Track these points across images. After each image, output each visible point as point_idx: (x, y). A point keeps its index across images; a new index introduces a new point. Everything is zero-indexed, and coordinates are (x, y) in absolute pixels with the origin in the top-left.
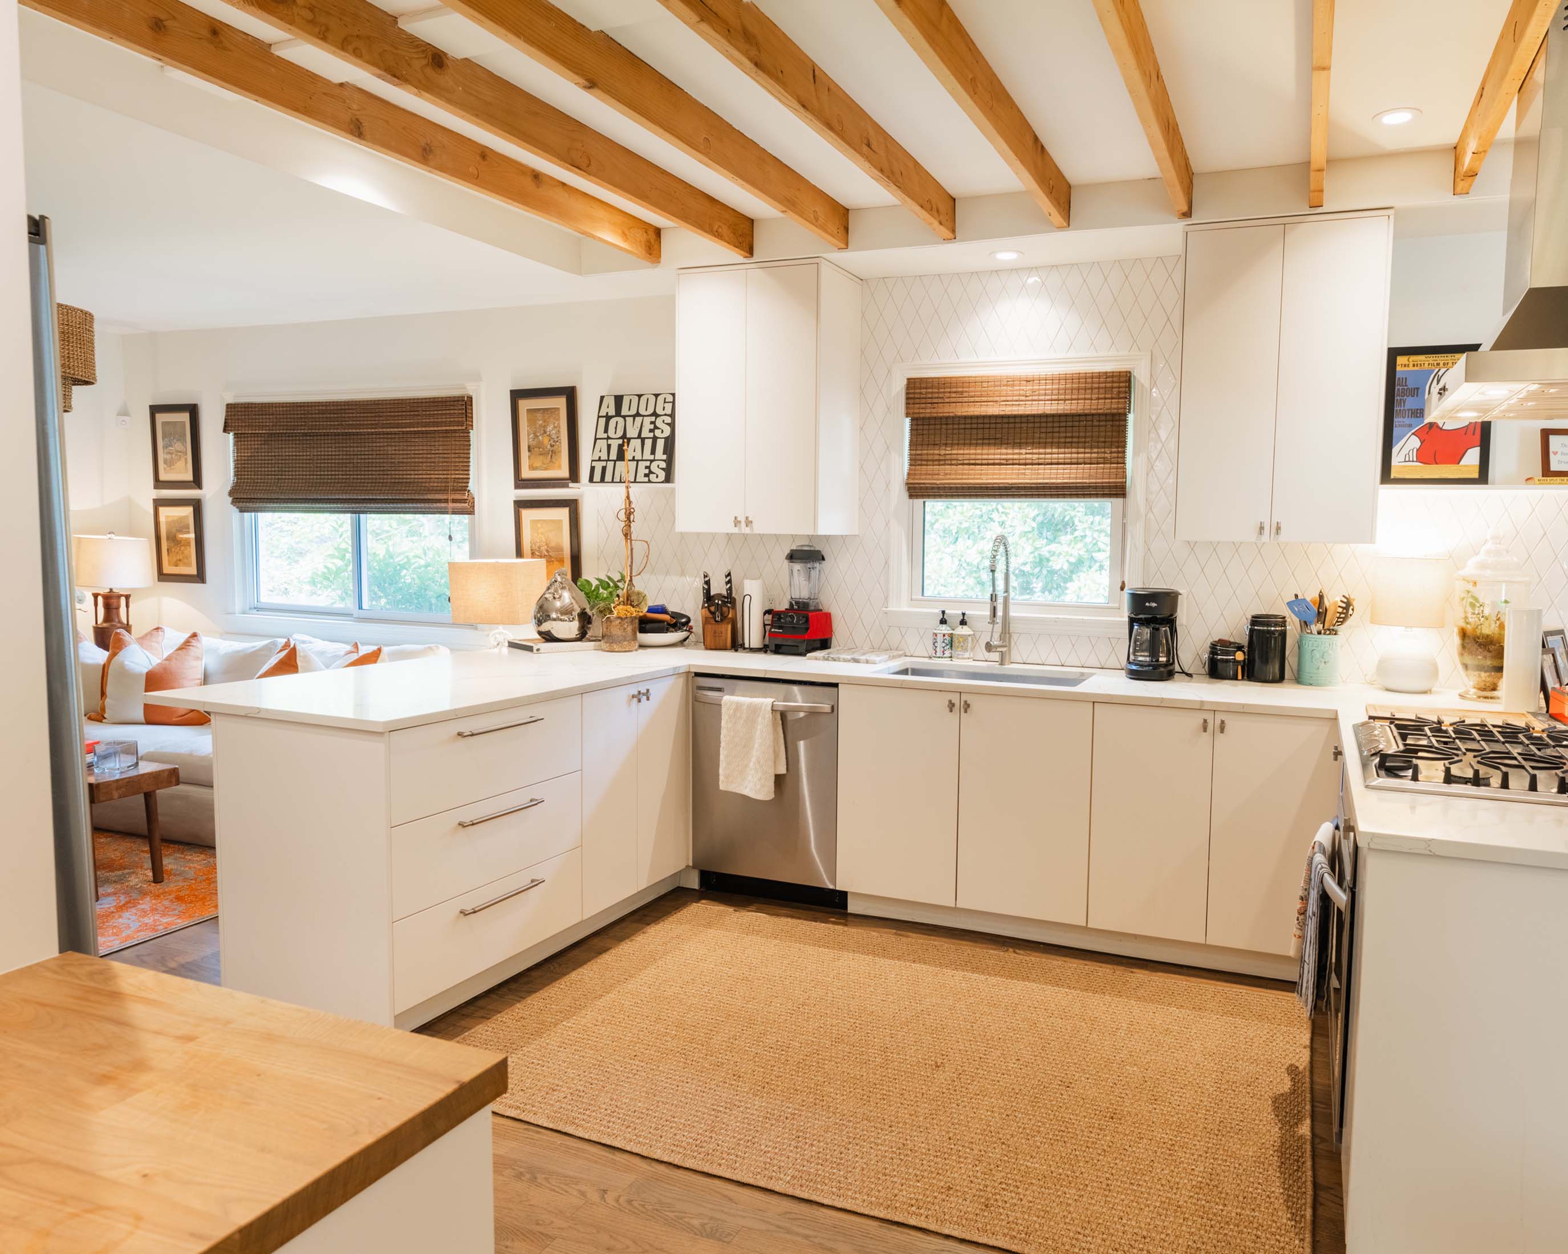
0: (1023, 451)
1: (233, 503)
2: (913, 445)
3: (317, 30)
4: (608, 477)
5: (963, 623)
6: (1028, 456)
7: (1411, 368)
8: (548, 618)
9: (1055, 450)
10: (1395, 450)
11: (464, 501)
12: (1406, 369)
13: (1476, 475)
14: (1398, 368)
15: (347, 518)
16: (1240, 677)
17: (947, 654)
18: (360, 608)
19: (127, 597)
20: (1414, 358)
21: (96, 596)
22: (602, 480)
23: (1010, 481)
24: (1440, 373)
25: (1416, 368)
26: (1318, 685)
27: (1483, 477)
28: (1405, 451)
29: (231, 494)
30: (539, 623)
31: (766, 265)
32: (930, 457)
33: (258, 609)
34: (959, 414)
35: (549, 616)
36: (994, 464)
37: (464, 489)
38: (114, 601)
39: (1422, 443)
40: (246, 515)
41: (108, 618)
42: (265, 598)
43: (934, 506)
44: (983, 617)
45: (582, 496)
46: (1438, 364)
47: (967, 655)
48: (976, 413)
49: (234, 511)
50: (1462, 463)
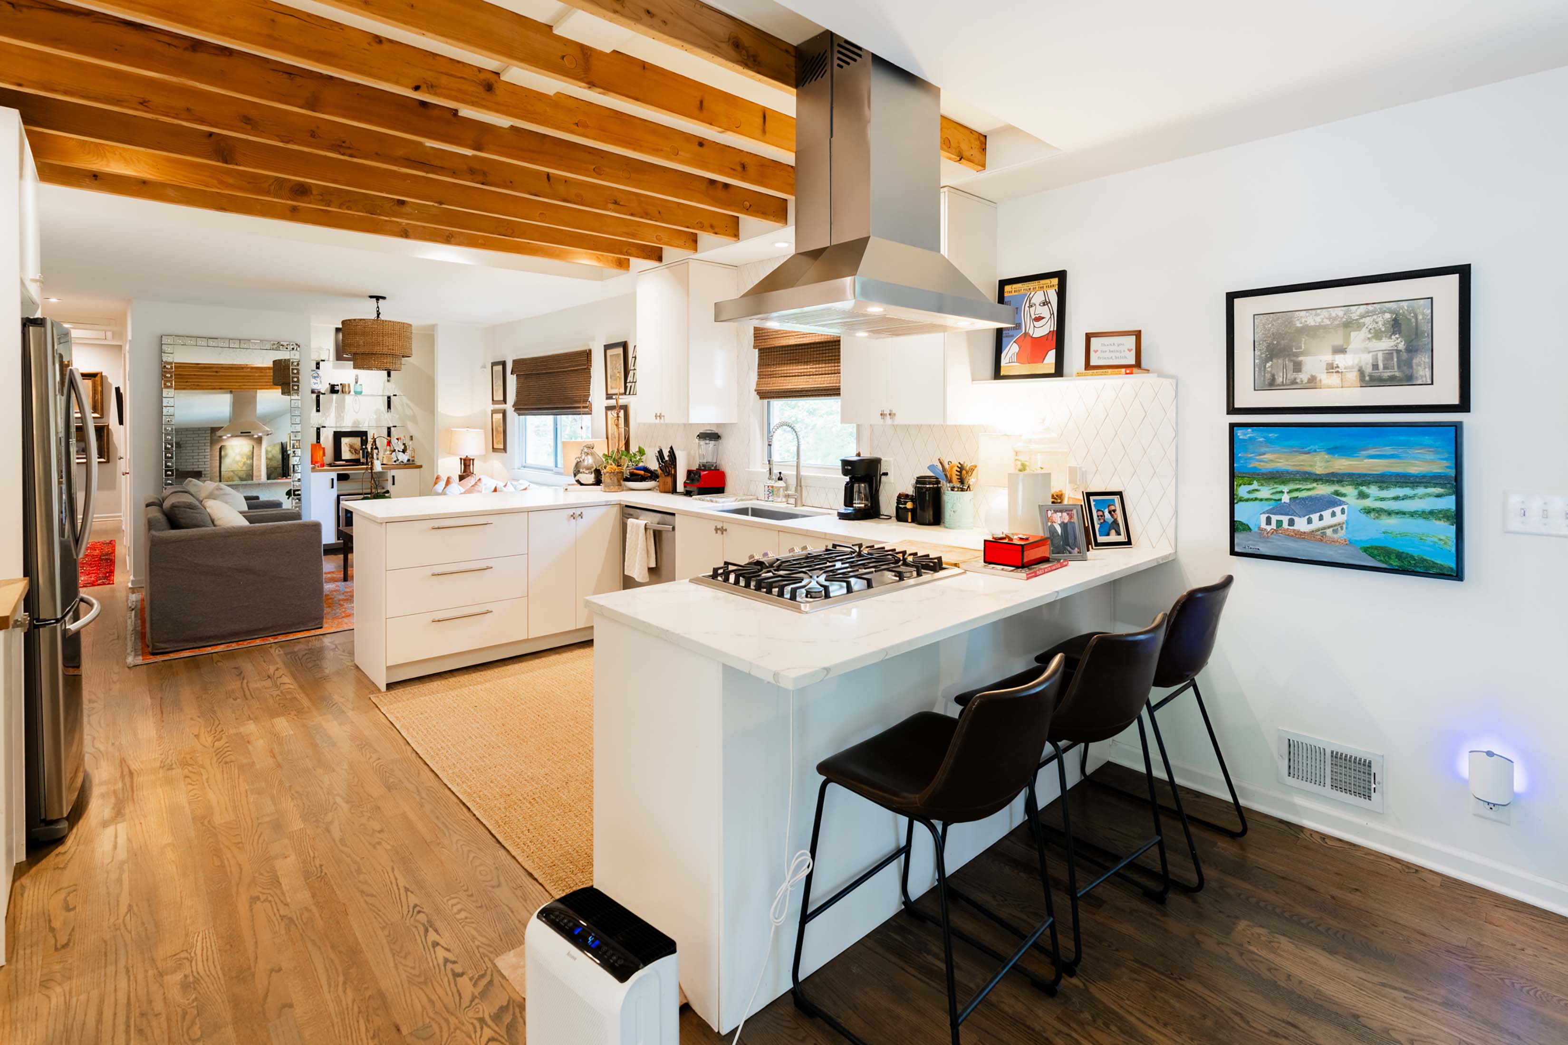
0: (809, 367)
1: (515, 411)
2: (759, 365)
3: (324, 203)
4: (631, 393)
5: (780, 479)
6: (811, 370)
7: (1013, 294)
8: (579, 472)
9: (824, 365)
10: (1003, 355)
11: (586, 407)
12: (1011, 294)
13: (1053, 371)
14: (1006, 295)
15: (551, 417)
16: (910, 520)
17: (771, 499)
18: (556, 466)
19: (473, 460)
20: (1015, 286)
21: (461, 459)
22: (629, 394)
23: (801, 387)
24: (1031, 296)
25: (1016, 294)
26: (950, 528)
27: (1059, 372)
28: (1009, 355)
29: (513, 406)
30: (575, 475)
31: (669, 266)
32: (767, 373)
33: (525, 467)
34: (776, 345)
35: (579, 471)
36: (795, 376)
37: (587, 401)
38: (468, 463)
39: (1020, 348)
40: (521, 417)
41: (465, 471)
42: (530, 461)
43: (777, 404)
44: (793, 475)
45: (629, 403)
46: (1030, 289)
47: (779, 500)
48: (784, 344)
49: (516, 414)
50: (1045, 362)
